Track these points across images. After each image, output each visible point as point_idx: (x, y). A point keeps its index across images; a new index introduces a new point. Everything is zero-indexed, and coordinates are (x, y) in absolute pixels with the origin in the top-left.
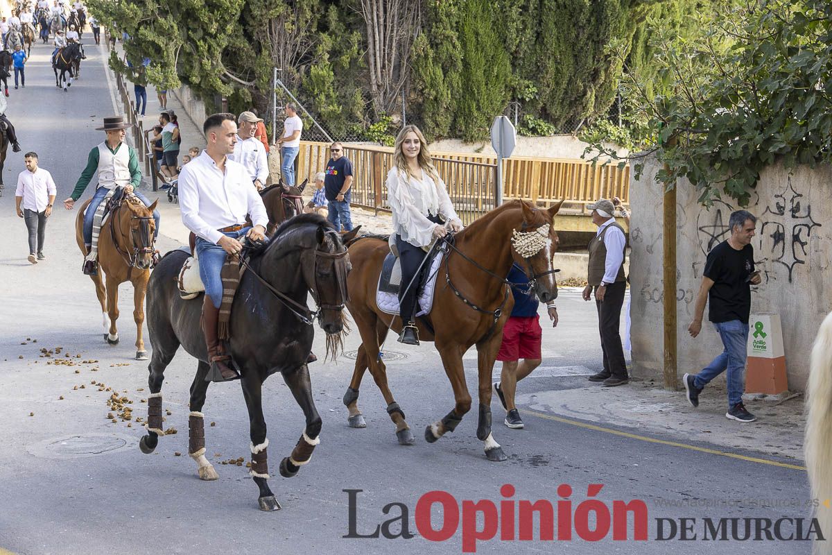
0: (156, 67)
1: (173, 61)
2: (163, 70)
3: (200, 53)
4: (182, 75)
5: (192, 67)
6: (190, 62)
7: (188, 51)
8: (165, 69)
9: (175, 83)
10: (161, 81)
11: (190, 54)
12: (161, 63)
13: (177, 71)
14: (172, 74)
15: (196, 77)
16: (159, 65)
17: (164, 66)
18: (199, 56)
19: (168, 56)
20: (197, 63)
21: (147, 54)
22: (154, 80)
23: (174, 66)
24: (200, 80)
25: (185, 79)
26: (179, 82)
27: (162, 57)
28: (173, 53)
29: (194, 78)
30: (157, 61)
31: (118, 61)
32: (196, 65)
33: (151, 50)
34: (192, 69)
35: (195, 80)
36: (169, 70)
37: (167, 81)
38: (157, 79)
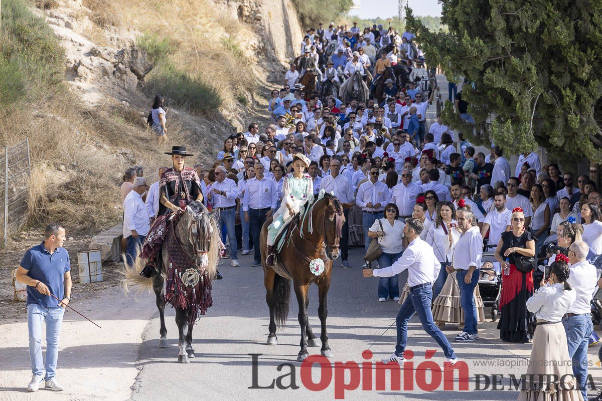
0: (504, 123)
1: (528, 115)
2: (515, 127)
3: (565, 106)
4: (540, 135)
5: (553, 124)
6: (550, 117)
7: (549, 102)
8: (517, 127)
9: (530, 146)
10: (512, 142)
11: (551, 106)
12: (512, 118)
13: (533, 129)
14: (526, 133)
15: (559, 137)
16: (510, 121)
17: (517, 121)
18: (564, 109)
19: (522, 109)
20: (561, 119)
21: (493, 106)
22: (502, 141)
23: (529, 122)
24: (564, 141)
25: (543, 139)
26: (536, 144)
27: (514, 110)
28: (529, 104)
29: (556, 139)
30: (507, 115)
31: (454, 115)
32: (560, 122)
33: (499, 100)
34: (553, 126)
35: (557, 141)
36: (523, 128)
37: (519, 143)
38: (506, 140)
